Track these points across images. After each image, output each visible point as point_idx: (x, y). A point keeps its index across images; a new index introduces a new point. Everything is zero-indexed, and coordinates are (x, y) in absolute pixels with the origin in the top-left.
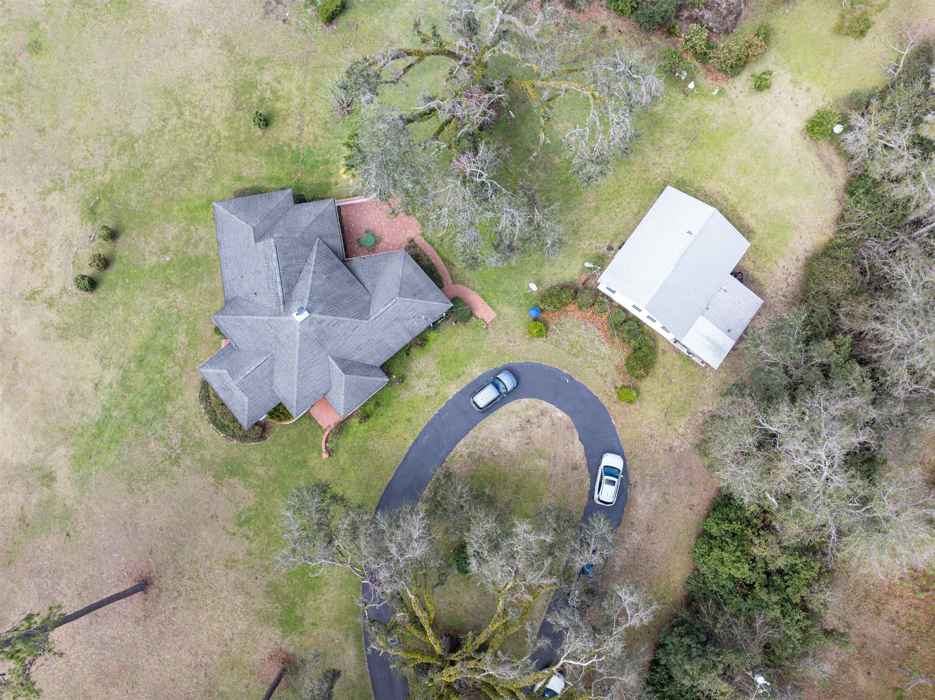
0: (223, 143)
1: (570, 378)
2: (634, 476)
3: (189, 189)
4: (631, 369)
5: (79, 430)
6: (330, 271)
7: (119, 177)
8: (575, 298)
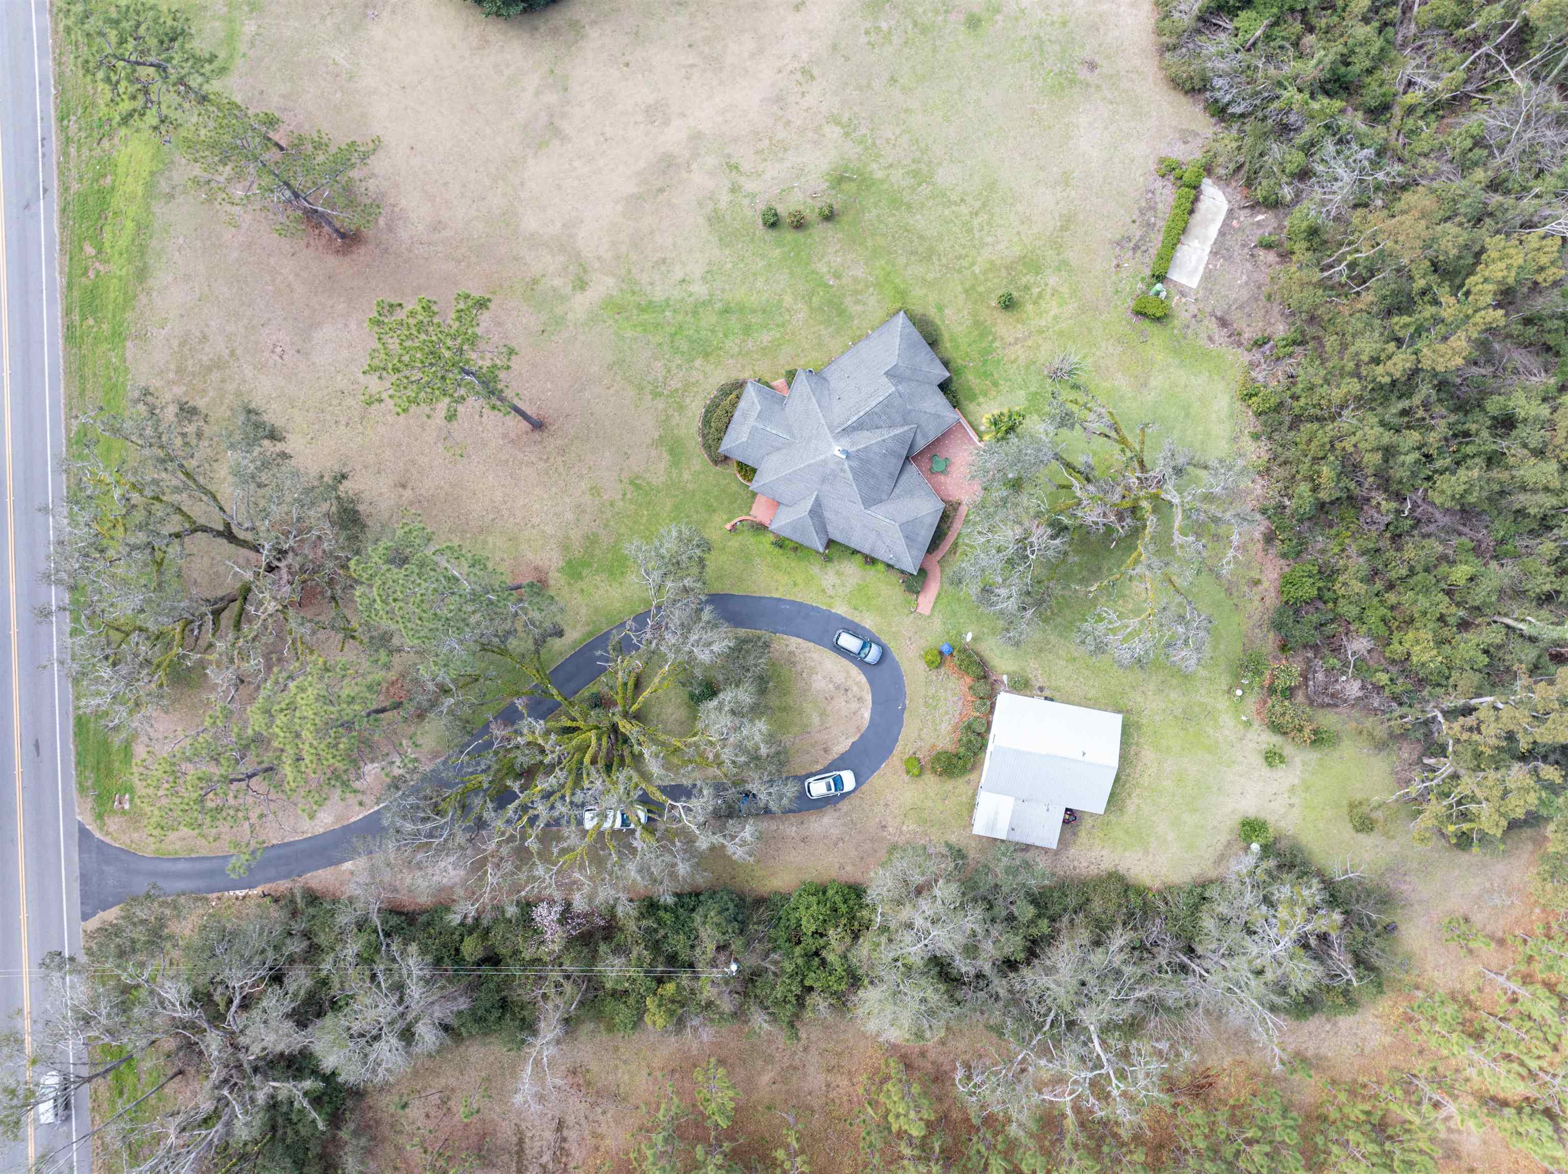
0: (967, 273)
1: (904, 709)
2: (844, 806)
3: (907, 265)
4: (937, 759)
5: (637, 289)
6: (892, 453)
7: (885, 186)
8: (979, 679)
